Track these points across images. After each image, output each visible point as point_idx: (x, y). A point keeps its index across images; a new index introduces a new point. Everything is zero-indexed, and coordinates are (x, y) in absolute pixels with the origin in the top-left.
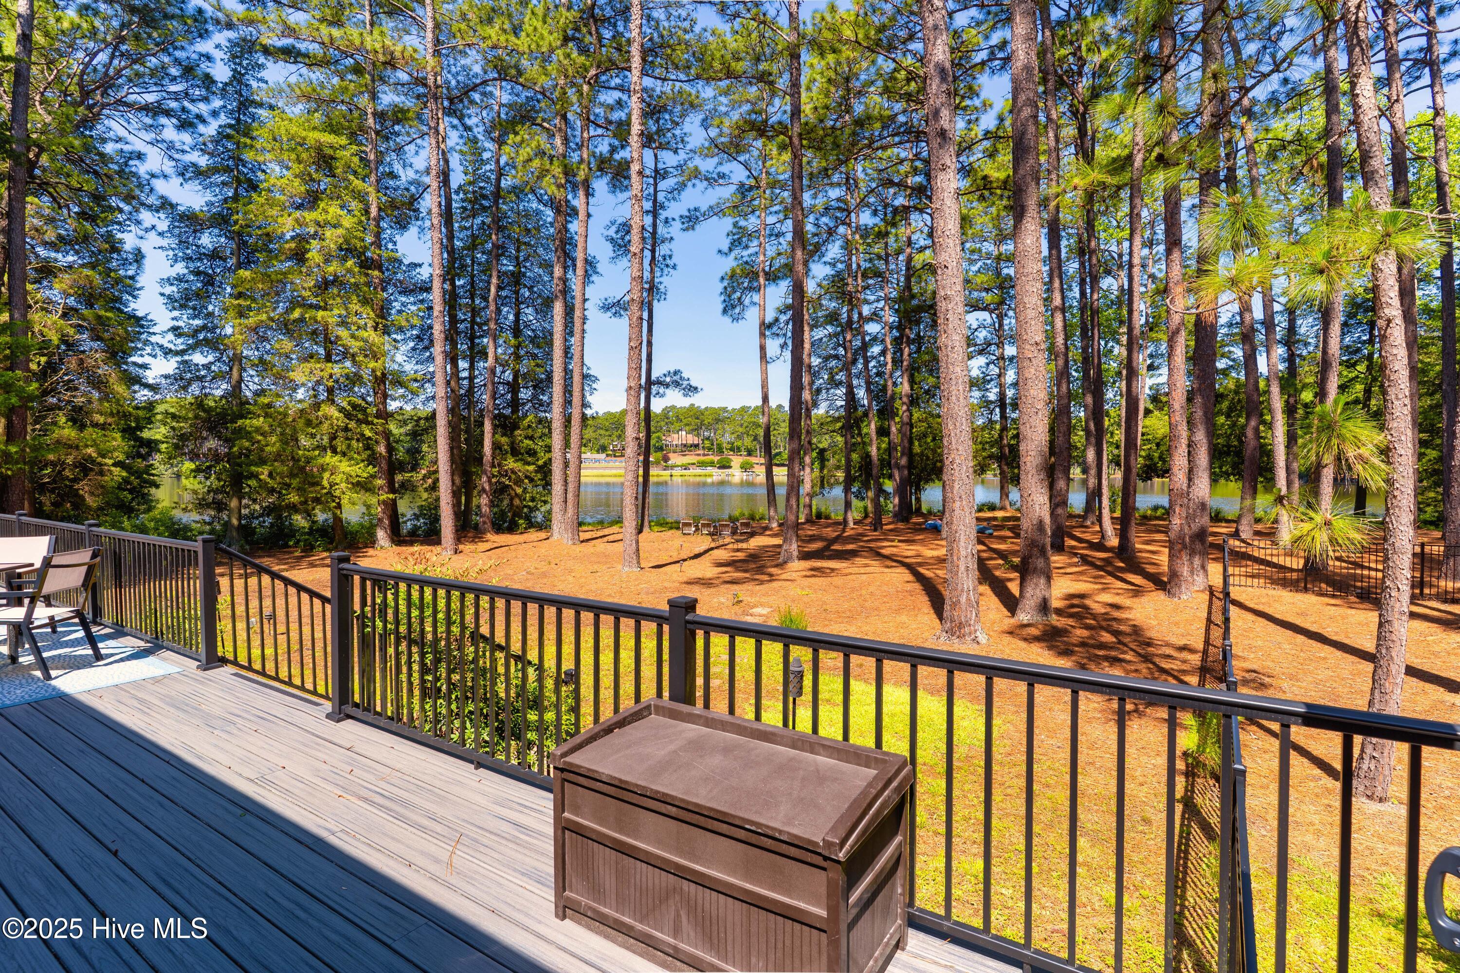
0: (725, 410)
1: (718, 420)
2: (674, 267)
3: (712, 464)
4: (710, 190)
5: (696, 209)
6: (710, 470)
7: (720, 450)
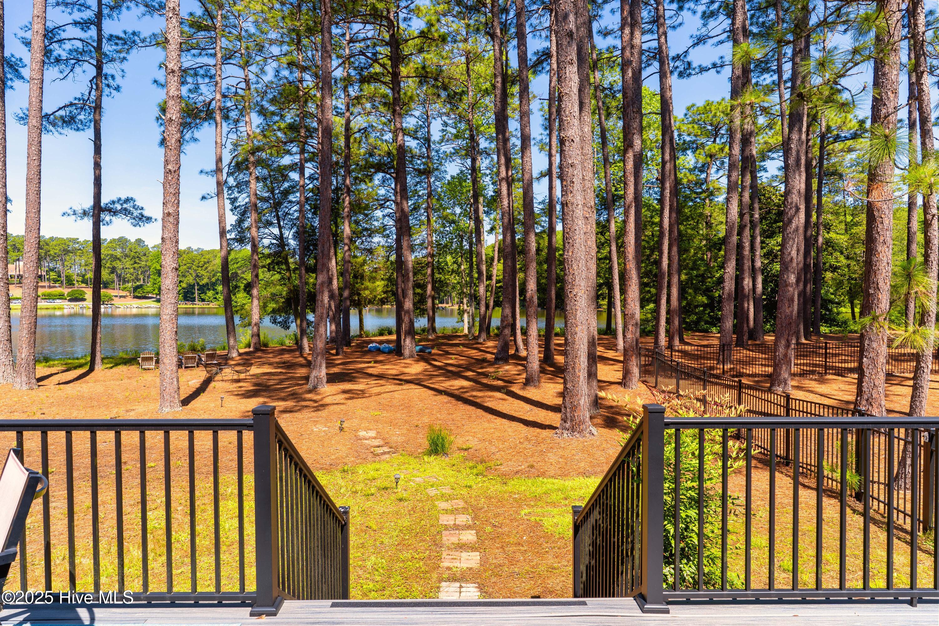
0: (75, 241)
1: (66, 252)
2: (118, 89)
3: (61, 297)
4: (148, 17)
5: (134, 33)
6: (58, 303)
7: (70, 282)
